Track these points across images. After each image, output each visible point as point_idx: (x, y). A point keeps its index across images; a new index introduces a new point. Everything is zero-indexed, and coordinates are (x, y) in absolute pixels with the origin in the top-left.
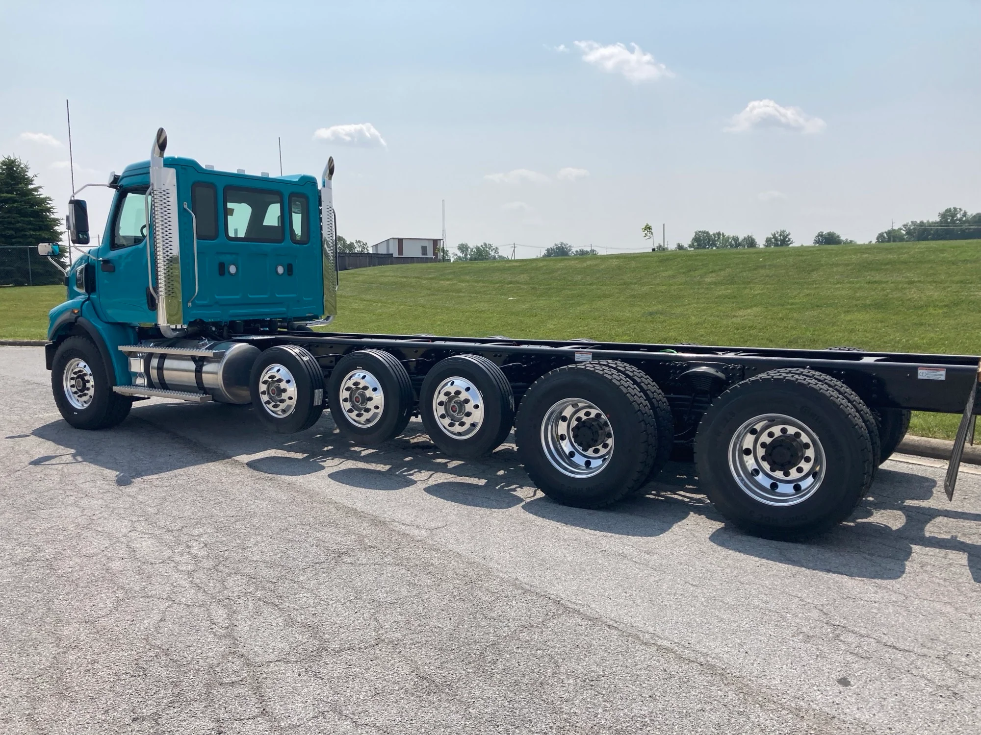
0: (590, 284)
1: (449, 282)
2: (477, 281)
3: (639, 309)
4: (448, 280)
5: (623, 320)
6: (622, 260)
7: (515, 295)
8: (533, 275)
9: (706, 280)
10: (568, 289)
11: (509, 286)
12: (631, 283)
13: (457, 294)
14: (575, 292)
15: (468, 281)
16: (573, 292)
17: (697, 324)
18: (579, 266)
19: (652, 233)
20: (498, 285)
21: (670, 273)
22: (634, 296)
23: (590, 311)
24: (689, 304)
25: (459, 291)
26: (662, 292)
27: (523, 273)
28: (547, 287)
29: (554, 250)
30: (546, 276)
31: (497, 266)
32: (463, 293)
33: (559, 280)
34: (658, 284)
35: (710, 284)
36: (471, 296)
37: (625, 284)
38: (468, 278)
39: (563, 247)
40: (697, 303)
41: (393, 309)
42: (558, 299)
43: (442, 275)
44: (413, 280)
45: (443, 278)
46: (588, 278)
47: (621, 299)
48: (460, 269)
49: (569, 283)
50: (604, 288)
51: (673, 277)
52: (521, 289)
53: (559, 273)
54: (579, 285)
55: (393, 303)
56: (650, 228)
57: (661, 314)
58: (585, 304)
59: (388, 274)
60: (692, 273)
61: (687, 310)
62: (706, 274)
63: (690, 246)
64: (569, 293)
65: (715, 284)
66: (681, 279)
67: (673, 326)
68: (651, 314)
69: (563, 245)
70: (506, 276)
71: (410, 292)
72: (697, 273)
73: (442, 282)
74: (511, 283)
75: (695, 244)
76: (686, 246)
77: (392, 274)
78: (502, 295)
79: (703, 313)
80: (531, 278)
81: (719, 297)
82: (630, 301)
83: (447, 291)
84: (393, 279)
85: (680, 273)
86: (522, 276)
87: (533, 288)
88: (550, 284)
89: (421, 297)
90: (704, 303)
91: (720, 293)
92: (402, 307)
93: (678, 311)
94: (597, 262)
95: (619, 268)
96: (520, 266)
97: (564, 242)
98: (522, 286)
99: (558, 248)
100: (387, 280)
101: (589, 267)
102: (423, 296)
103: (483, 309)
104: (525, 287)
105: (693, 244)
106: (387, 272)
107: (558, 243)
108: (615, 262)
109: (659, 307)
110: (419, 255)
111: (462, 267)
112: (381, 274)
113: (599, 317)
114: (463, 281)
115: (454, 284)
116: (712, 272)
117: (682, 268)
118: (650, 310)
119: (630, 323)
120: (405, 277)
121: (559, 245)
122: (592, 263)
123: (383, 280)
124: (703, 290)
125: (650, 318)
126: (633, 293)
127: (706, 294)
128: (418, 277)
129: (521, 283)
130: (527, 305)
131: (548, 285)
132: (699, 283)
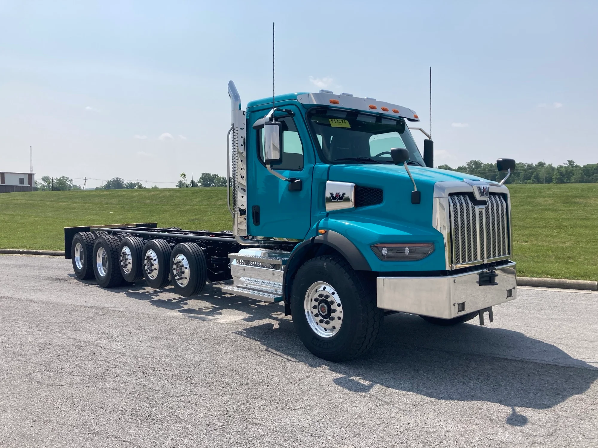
0: (156, 205)
1: (65, 203)
2: (85, 203)
3: (185, 218)
4: (64, 202)
5: (178, 224)
6: (172, 192)
7: (111, 211)
8: (120, 199)
9: (218, 203)
10: (143, 207)
11: (106, 205)
12: (179, 205)
13: (73, 210)
14: (148, 209)
15: (78, 203)
16: (147, 209)
17: (216, 225)
18: (147, 194)
19: (186, 178)
20: (99, 205)
21: (199, 199)
22: (181, 211)
23: (159, 219)
24: (211, 215)
25: (74, 208)
26: (197, 209)
27: (114, 198)
28: (130, 206)
29: (112, 182)
30: (129, 200)
31: (95, 194)
32: (77, 209)
33: (137, 202)
34: (194, 205)
35: (220, 205)
36: (83, 212)
37: (176, 205)
38: (77, 201)
39: (118, 180)
40: (215, 215)
41: (31, 220)
42: (139, 213)
43: (59, 199)
44: (39, 202)
45: (60, 200)
46: (154, 202)
47: (175, 213)
48: (70, 196)
49: (143, 204)
50: (164, 207)
51: (201, 201)
52: (114, 207)
53: (136, 198)
54: (150, 205)
55: (30, 216)
56: (184, 175)
57: (198, 220)
58: (156, 215)
59: (18, 198)
60: (210, 199)
61: (210, 218)
62: (217, 200)
63: (199, 182)
64: (145, 209)
65: (222, 205)
66: (205, 203)
67: (205, 226)
68: (193, 220)
69: (118, 179)
70: (103, 200)
71: (39, 209)
72: (213, 200)
73: (60, 203)
74: (107, 204)
75: (202, 181)
76: (196, 182)
77: (21, 198)
78: (103, 211)
79: (219, 220)
80: (119, 201)
81: (225, 211)
82: (180, 214)
83: (66, 208)
84: (23, 202)
85: (205, 200)
86: (113, 200)
87: (122, 207)
88: (132, 205)
89: (49, 212)
90: (218, 214)
91: (226, 210)
92: (37, 218)
93: (206, 218)
94: (158, 193)
95: (171, 196)
96: (110, 194)
97: (119, 177)
98: (115, 206)
99: (115, 181)
100: (19, 202)
101: (153, 195)
102: (50, 212)
103: (94, 219)
104: (117, 206)
105: (200, 181)
106: (18, 197)
107: (115, 177)
108: (168, 193)
109: (197, 217)
110: (18, 184)
111: (71, 194)
112: (12, 198)
113: (165, 222)
114: (76, 203)
115: (69, 204)
116: (220, 199)
117: (205, 197)
118: (192, 218)
119: (183, 225)
120: (32, 200)
121: (116, 179)
122: (155, 193)
123: (16, 202)
124: (217, 208)
125: (192, 222)
126: (181, 209)
127: (219, 210)
128: (41, 200)
129: (114, 204)
130: (121, 217)
131: (131, 205)
132: (215, 205)
